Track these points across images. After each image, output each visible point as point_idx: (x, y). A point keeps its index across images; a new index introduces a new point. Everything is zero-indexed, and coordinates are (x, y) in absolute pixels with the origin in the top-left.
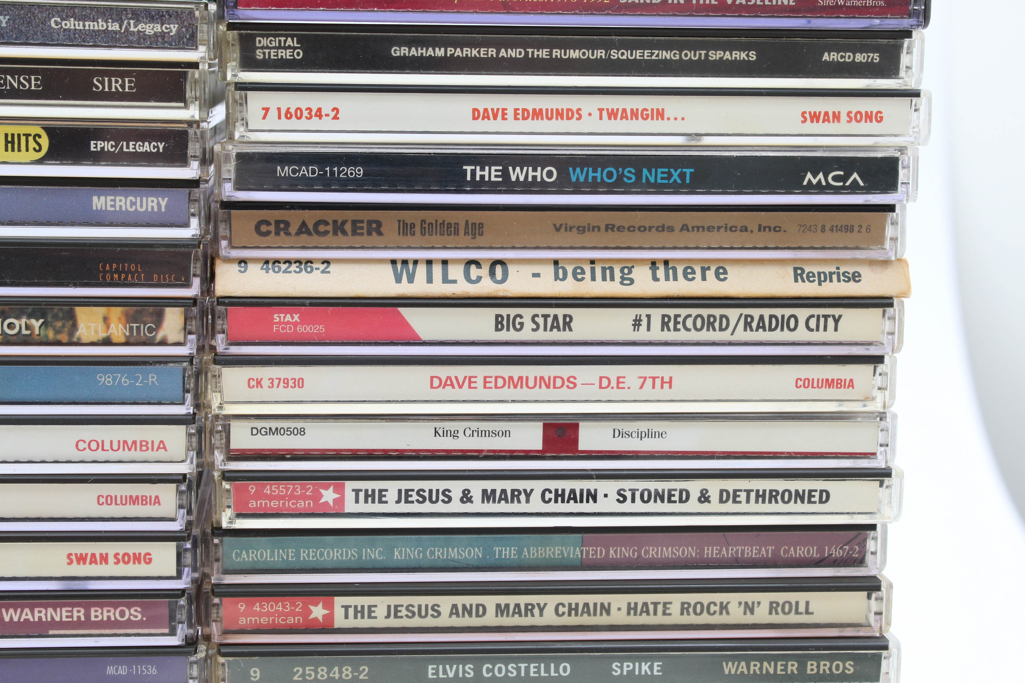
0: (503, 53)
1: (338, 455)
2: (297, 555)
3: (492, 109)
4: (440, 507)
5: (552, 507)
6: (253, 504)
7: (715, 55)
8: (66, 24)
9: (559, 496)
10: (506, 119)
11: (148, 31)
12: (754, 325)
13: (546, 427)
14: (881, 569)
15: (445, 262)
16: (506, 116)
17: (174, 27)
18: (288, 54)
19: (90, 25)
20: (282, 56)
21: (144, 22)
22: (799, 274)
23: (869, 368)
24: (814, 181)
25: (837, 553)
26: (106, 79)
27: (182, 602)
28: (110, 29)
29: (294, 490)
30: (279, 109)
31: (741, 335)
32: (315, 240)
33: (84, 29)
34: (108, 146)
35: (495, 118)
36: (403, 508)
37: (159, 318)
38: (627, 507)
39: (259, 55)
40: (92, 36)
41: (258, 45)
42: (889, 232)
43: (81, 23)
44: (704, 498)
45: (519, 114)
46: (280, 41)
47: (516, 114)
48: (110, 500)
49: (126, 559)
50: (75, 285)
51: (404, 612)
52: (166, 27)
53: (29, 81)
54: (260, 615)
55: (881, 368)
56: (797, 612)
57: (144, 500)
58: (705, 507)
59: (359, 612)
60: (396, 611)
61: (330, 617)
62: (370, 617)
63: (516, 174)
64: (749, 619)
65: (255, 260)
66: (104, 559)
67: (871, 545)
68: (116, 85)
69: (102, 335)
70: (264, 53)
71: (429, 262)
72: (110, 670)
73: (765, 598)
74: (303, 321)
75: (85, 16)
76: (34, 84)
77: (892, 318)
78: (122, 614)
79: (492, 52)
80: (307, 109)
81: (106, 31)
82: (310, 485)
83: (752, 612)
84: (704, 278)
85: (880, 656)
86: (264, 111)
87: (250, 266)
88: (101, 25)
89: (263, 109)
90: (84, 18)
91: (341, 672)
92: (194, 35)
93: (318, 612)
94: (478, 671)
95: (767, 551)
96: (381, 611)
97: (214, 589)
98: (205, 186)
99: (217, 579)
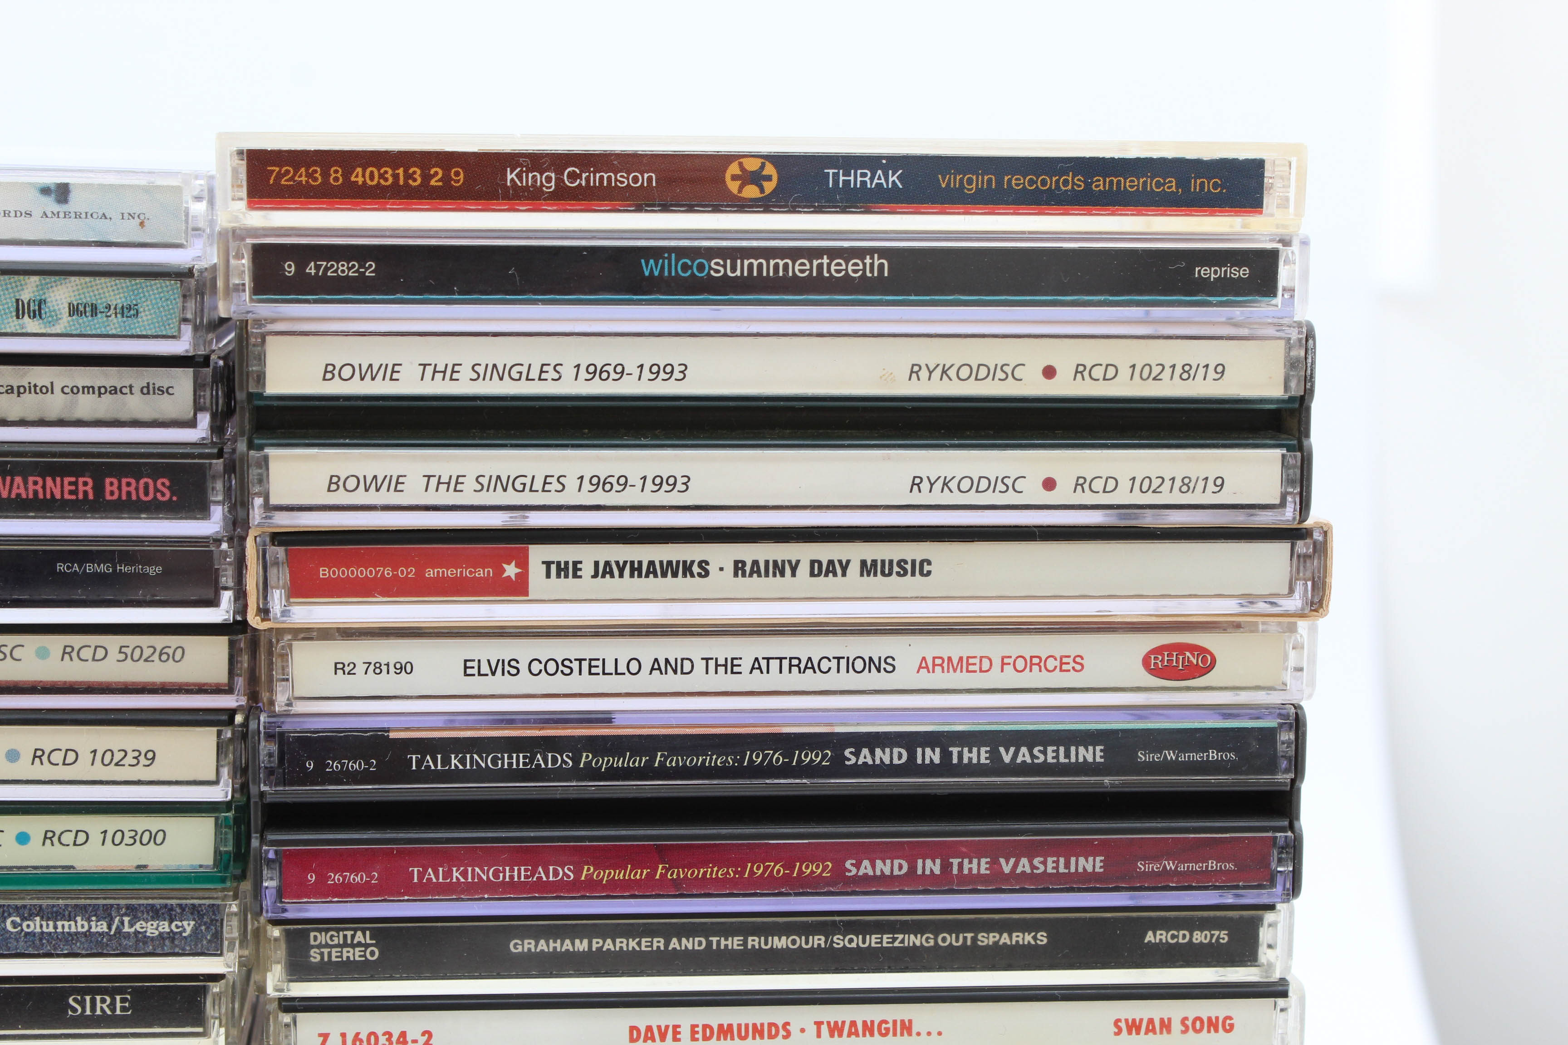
0: (674, 944)
3: (659, 1027)
7: (987, 941)
8: (28, 926)
10: (679, 1040)
11: (149, 931)
16: (678, 1036)
17: (189, 925)
18: (357, 954)
19: (65, 926)
20: (348, 957)
21: (144, 920)
26: (88, 998)
28: (93, 930)
30: (343, 1035)
33: (56, 932)
35: (663, 1037)
39: (315, 957)
40: (67, 941)
41: (312, 942)
43: (51, 923)
45: (697, 1032)
46: (345, 936)
47: (693, 1032)
52: (176, 925)
68: (102, 1006)
70: (322, 954)
75: (56, 912)
79: (658, 943)
80: (384, 1034)
81: (88, 935)
86: (322, 1038)
88: (80, 925)
89: (320, 1035)
90: (55, 917)
92: (216, 937)
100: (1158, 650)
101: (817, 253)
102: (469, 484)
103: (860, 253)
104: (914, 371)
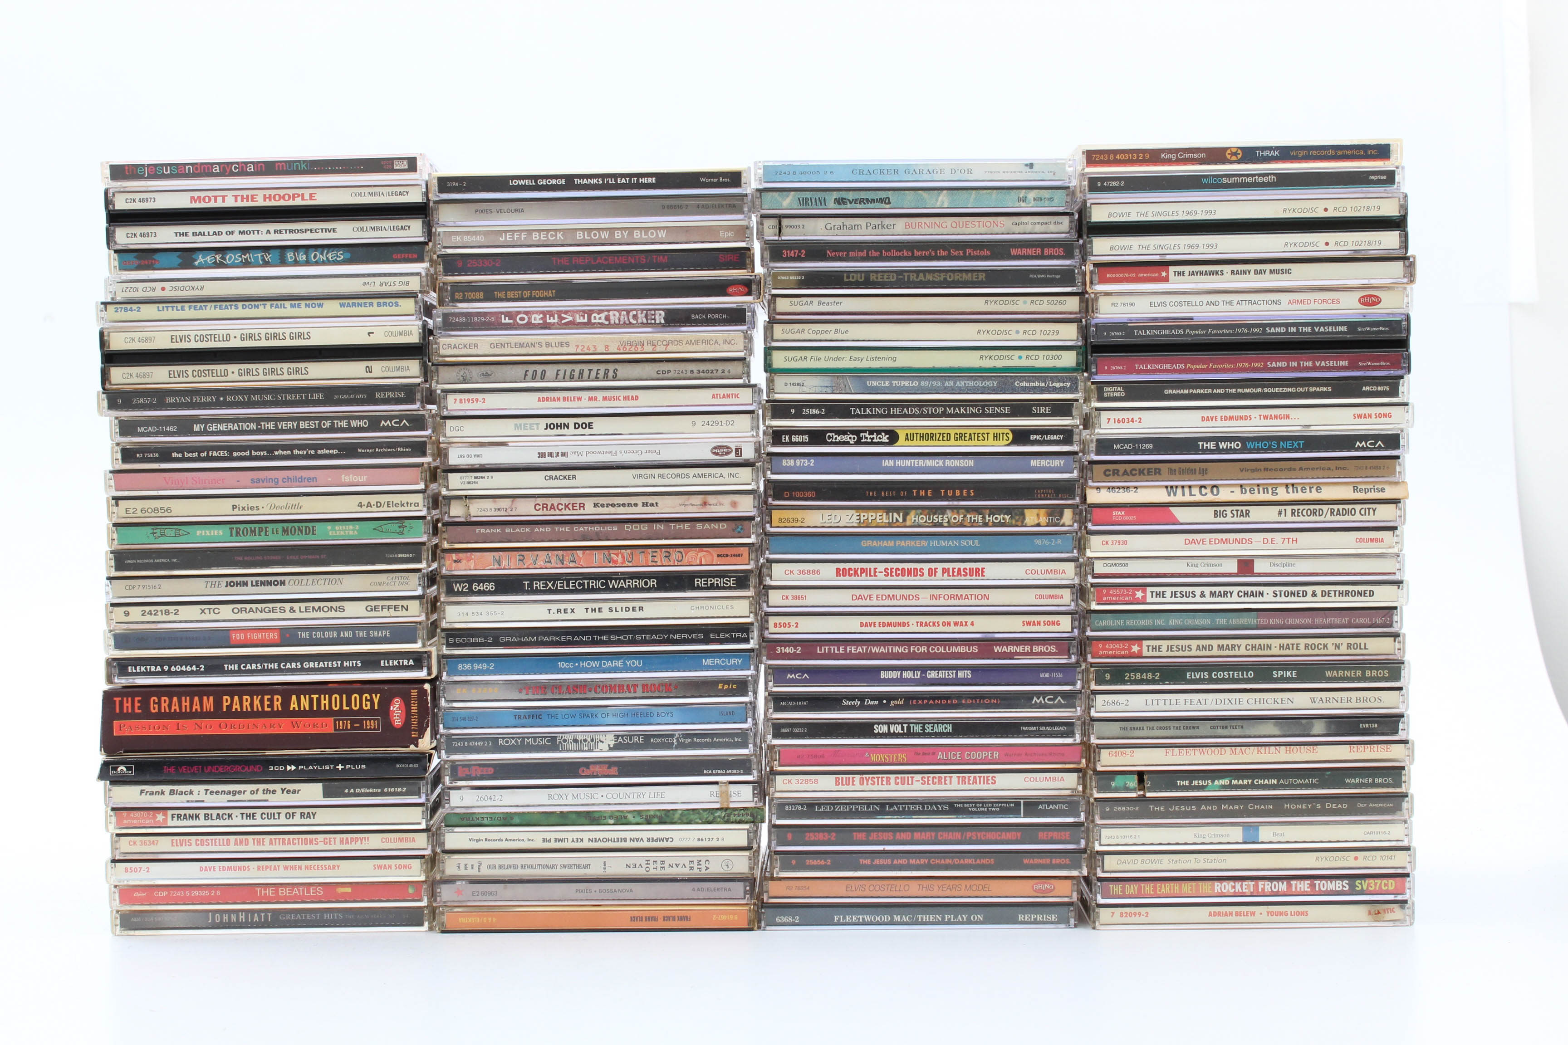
0: (1215, 391)
1: (1143, 576)
2: (1125, 622)
3: (1211, 417)
4: (1190, 600)
5: (1243, 599)
6: (1105, 599)
7: (1312, 389)
8: (1022, 384)
9: (1246, 594)
10: (1217, 421)
11: (1057, 386)
12: (1335, 513)
13: (1239, 561)
14: (1401, 628)
15: (1190, 487)
17: (1068, 383)
18: (1118, 394)
19: (1032, 384)
20: (1116, 396)
21: (1055, 382)
22: (1355, 489)
23: (1390, 533)
24: (1361, 446)
25: (1379, 621)
26: (1038, 408)
27: (1074, 643)
28: (1041, 385)
29: (1124, 592)
30: (1115, 419)
31: (1329, 518)
32: (1131, 478)
33: (1029, 386)
34: (1038, 437)
35: (1212, 420)
36: (1173, 600)
37: (1061, 515)
38: (1278, 599)
39: (1105, 395)
40: (1032, 389)
41: (1105, 391)
42: (1398, 469)
43: (1028, 383)
44: (1314, 594)
45: (1223, 418)
46: (1115, 389)
47: (1221, 419)
48: (1041, 597)
49: (1048, 623)
50: (1025, 500)
51: (1175, 649)
52: (1065, 384)
53: (1005, 409)
54: (1109, 650)
55: (1397, 532)
56: (1360, 649)
57: (1056, 597)
58: (1315, 599)
59: (1154, 648)
60: (1171, 648)
61: (1140, 651)
62: (1159, 651)
63: (1222, 445)
64: (1337, 652)
65: (1104, 487)
66: (1039, 623)
67: (1395, 618)
69: (1036, 522)
70: (1108, 395)
71: (1183, 487)
72: (1042, 675)
73: (1345, 641)
74: (1126, 515)
76: (1007, 410)
77: (1400, 509)
78: (1047, 649)
79: (1210, 391)
80: (1127, 419)
81: (1039, 387)
82: (1131, 590)
83: (1339, 648)
84: (1311, 492)
85: (1400, 667)
86: (1108, 420)
87: (1102, 490)
88: (1036, 384)
90: (1029, 381)
91: (1147, 676)
92: (1077, 387)
93: (1135, 648)
94: (1210, 675)
95: (1345, 620)
96: (1164, 648)
97: (1088, 638)
98: (1081, 454)
99: (1089, 633)
100: (1363, 297)
101: (1254, 175)
102: (1152, 247)
103: (1267, 175)
104: (1285, 210)
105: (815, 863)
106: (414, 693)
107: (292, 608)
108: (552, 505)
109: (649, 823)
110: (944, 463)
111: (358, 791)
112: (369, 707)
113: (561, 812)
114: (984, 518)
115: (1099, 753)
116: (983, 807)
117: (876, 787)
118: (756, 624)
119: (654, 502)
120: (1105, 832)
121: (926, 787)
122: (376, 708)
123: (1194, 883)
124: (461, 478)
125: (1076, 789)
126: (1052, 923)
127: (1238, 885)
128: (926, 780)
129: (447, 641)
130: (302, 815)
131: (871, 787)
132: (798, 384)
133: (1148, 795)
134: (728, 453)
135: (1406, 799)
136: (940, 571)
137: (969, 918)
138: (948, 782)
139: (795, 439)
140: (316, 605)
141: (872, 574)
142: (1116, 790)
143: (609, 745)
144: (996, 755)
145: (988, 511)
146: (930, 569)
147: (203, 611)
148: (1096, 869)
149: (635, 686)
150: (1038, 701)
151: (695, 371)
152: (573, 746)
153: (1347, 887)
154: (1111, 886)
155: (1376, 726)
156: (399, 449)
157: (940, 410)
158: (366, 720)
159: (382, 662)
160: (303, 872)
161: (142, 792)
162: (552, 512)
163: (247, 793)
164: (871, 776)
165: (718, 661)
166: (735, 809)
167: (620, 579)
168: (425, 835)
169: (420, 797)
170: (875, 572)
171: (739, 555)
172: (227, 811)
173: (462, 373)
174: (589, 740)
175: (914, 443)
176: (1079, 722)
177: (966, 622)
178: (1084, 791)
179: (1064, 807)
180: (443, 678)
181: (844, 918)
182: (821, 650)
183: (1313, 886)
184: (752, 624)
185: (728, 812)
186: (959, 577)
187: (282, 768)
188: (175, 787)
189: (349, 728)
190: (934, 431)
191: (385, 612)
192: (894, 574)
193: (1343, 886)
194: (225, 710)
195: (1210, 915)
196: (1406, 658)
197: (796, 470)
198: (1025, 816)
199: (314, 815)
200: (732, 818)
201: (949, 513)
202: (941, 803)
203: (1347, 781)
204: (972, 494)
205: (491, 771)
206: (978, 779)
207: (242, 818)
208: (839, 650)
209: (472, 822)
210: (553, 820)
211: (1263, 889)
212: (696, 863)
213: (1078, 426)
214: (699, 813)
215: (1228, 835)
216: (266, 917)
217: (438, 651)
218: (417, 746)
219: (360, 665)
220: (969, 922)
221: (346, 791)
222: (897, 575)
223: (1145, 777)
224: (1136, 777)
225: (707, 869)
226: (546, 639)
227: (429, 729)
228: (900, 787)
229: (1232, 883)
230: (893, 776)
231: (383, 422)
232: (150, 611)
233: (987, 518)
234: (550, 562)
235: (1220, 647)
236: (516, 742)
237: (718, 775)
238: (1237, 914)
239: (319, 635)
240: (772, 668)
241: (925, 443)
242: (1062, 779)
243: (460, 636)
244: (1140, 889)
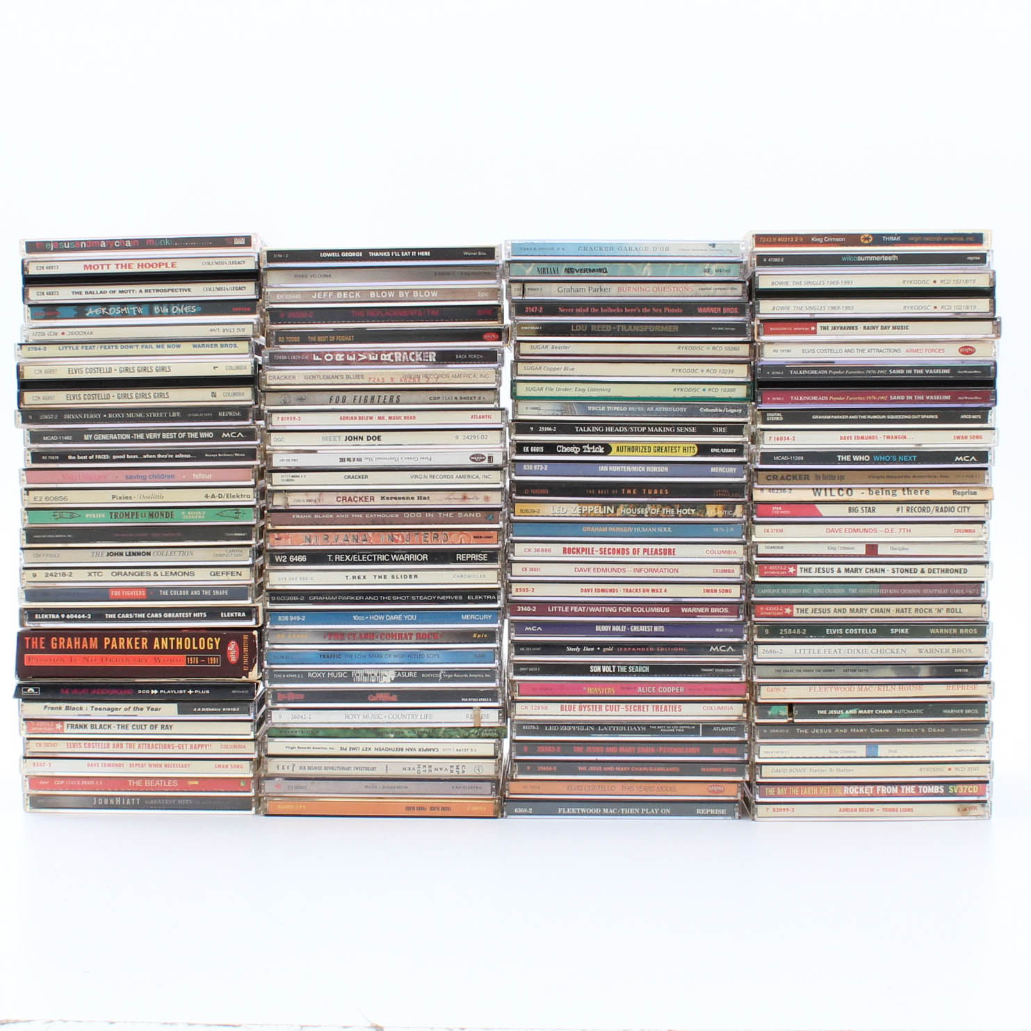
0: (850, 417)
1: (795, 556)
2: (781, 591)
3: (847, 436)
4: (830, 574)
5: (869, 575)
6: (766, 573)
7: (923, 417)
8: (705, 410)
9: (872, 570)
11: (732, 412)
12: (939, 510)
13: (867, 546)
14: (987, 597)
15: (831, 489)
16: (852, 439)
17: (740, 410)
18: (778, 419)
19: (713, 410)
20: (776, 419)
21: (730, 409)
22: (955, 492)
23: (980, 525)
24: (959, 460)
25: (970, 592)
26: (717, 428)
27: (742, 606)
29: (780, 568)
30: (775, 437)
31: (935, 514)
32: (786, 482)
33: (711, 411)
34: (717, 450)
35: (848, 439)
36: (817, 574)
37: (734, 509)
38: (895, 575)
39: (768, 419)
40: (713, 414)
41: (768, 416)
42: (987, 478)
44: (923, 571)
45: (856, 438)
46: (775, 414)
48: (717, 571)
49: (723, 591)
50: (706, 497)
51: (818, 611)
52: (737, 410)
54: (768, 611)
55: (985, 525)
56: (957, 612)
57: (729, 571)
58: (923, 575)
59: (802, 611)
60: (815, 611)
61: (792, 613)
62: (806, 612)
63: (856, 458)
64: (939, 614)
65: (766, 489)
66: (716, 591)
67: (983, 590)
68: (720, 430)
69: (715, 514)
70: (770, 419)
71: (826, 489)
72: (717, 630)
73: (945, 606)
74: (783, 509)
76: (693, 430)
77: (988, 508)
78: (722, 610)
79: (847, 417)
80: (784, 437)
81: (718, 412)
82: (785, 566)
83: (940, 612)
84: (921, 493)
85: (985, 627)
87: (765, 491)
88: (716, 410)
89: (770, 437)
90: (711, 408)
91: (796, 631)
92: (747, 413)
93: (788, 611)
94: (844, 631)
95: (946, 591)
96: (809, 611)
97: (753, 602)
98: (749, 464)
99: (753, 599)
100: (962, 348)
101: (881, 255)
102: (804, 308)
103: (891, 255)
104: (904, 282)
105: (544, 768)
106: (246, 637)
107: (155, 573)
108: (350, 497)
109: (420, 737)
110: (645, 469)
111: (203, 709)
112: (212, 648)
113: (355, 728)
114: (675, 511)
115: (760, 689)
116: (671, 728)
117: (591, 713)
118: (502, 589)
119: (427, 496)
120: (763, 748)
121: (629, 713)
122: (217, 648)
123: (829, 787)
124: (282, 476)
125: (742, 716)
126: (722, 815)
127: (861, 788)
128: (629, 708)
129: (270, 599)
130: (162, 727)
131: (587, 713)
132: (536, 408)
133: (796, 721)
134: (482, 460)
135: (988, 725)
136: (641, 551)
137: (659, 811)
138: (645, 709)
139: (533, 449)
140: (174, 570)
141: (591, 552)
142: (772, 717)
143: (391, 679)
144: (682, 689)
145: (678, 506)
146: (634, 549)
147: (90, 574)
148: (755, 776)
149: (411, 634)
150: (714, 650)
151: (458, 398)
152: (365, 679)
153: (943, 790)
154: (767, 789)
155: (967, 670)
156: (236, 454)
157: (643, 429)
158: (210, 657)
159: (222, 614)
160: (163, 769)
161: (46, 707)
162: (350, 503)
163: (122, 710)
164: (587, 704)
165: (473, 617)
166: (485, 728)
167: (400, 554)
168: (253, 743)
169: (250, 715)
170: (593, 551)
171: (490, 537)
172: (107, 723)
173: (283, 398)
174: (376, 674)
175: (623, 453)
176: (744, 666)
177: (661, 590)
178: (747, 718)
179: (732, 729)
180: (267, 627)
181: (566, 810)
182: (551, 608)
183: (917, 790)
184: (499, 589)
185: (480, 730)
186: (656, 555)
187: (148, 692)
188: (70, 705)
189: (197, 662)
190: (638, 445)
191: (224, 577)
192: (607, 552)
193: (940, 790)
194: (106, 647)
195: (840, 810)
196: (990, 620)
197: (534, 473)
198: (703, 735)
199: (171, 727)
200: (483, 734)
201: (649, 507)
202: (640, 726)
203: (945, 711)
204: (667, 493)
205: (302, 696)
206: (668, 707)
207: (118, 728)
208: (564, 609)
209: (289, 735)
210: (348, 734)
211: (880, 792)
212: (455, 767)
213: (747, 442)
214: (458, 730)
215: (854, 752)
216: (136, 801)
217: (263, 606)
218: (247, 677)
219: (205, 616)
220: (659, 814)
221: (195, 709)
222: (609, 553)
223: (794, 708)
224: (787, 707)
225: (463, 772)
226: (344, 598)
227: (256, 665)
228: (609, 713)
229: (857, 787)
230: (604, 705)
231: (224, 434)
232: (52, 573)
233: (678, 511)
234: (348, 541)
235: (852, 610)
236: (321, 675)
237: (472, 702)
238: (860, 810)
239: (175, 593)
240: (514, 623)
241: (631, 453)
242: (732, 708)
243: (280, 595)
244: (788, 791)
